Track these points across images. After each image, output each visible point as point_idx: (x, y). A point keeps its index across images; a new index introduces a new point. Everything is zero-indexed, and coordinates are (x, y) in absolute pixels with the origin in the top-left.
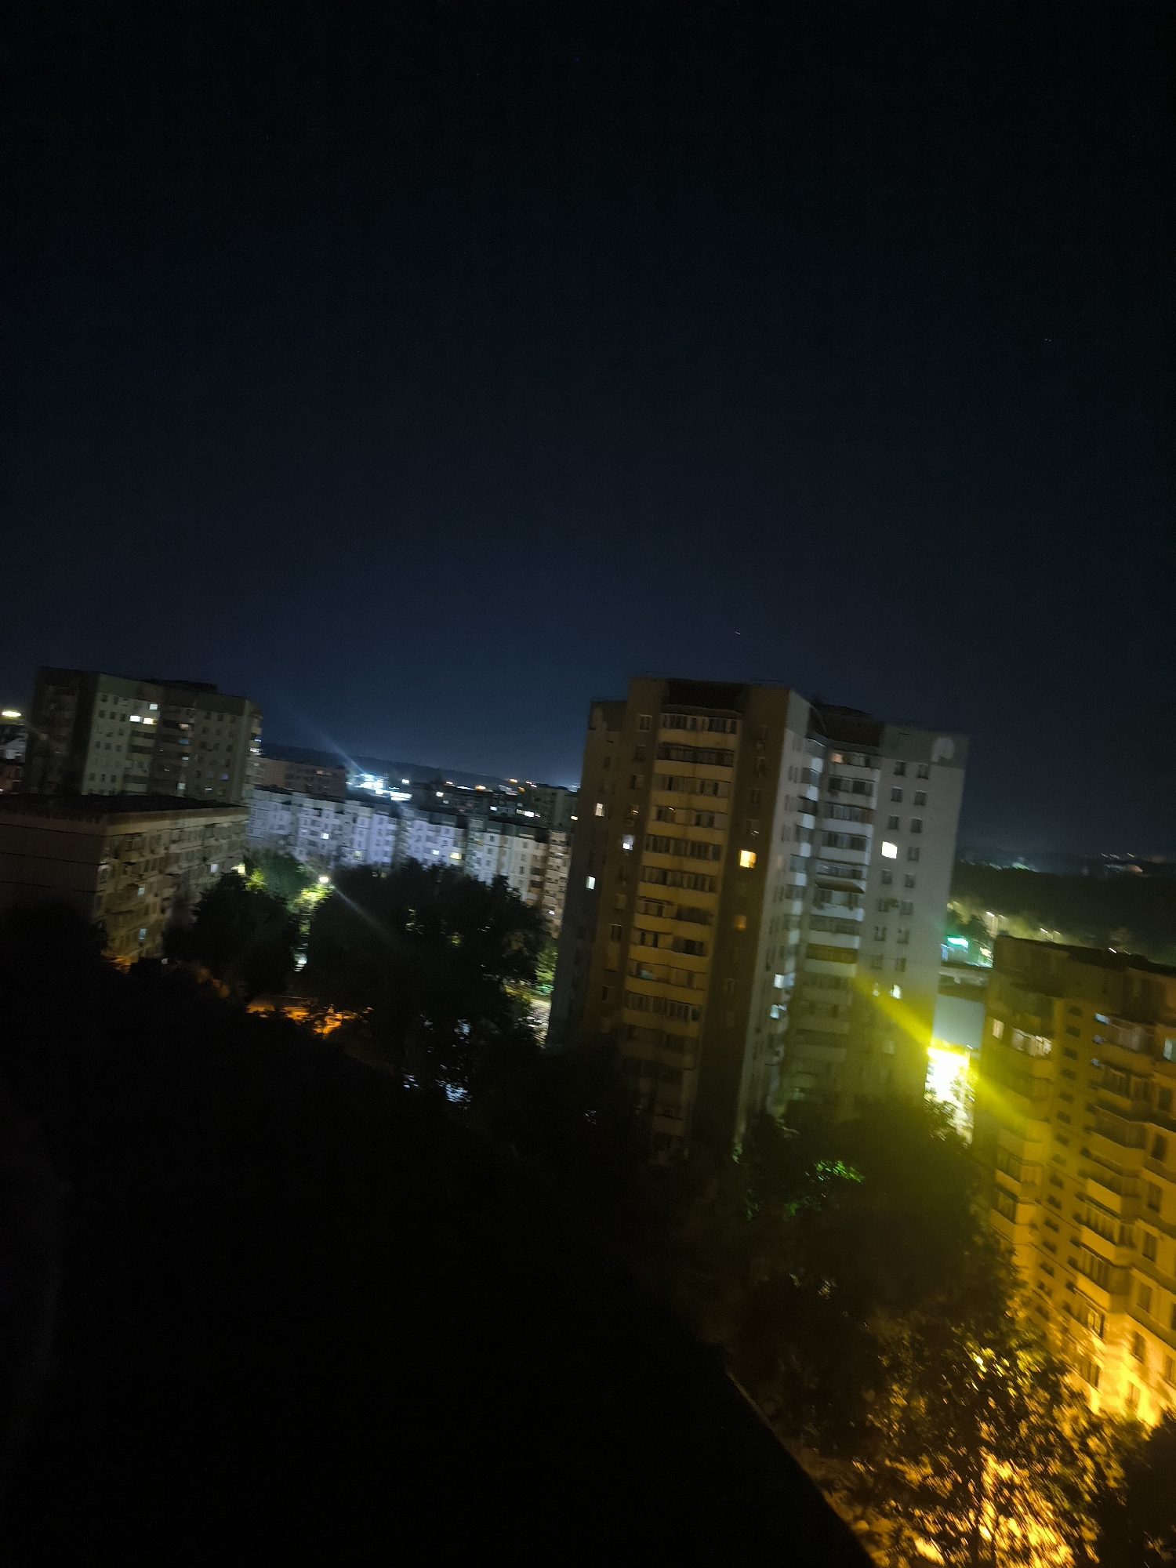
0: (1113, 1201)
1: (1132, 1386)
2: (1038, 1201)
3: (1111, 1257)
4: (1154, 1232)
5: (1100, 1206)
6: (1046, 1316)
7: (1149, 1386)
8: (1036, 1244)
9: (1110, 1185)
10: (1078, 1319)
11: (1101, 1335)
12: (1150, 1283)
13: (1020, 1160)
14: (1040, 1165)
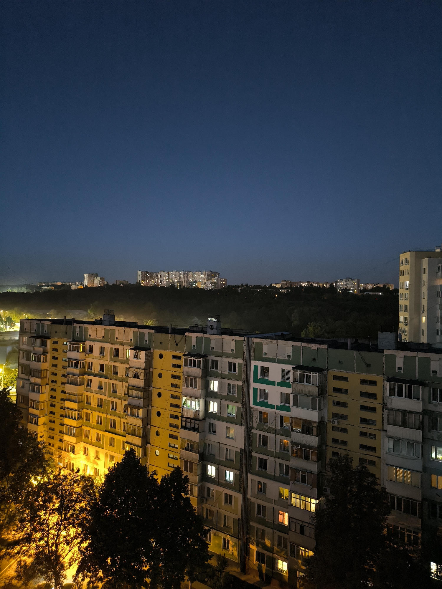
0: (74, 406)
1: (85, 465)
2: (46, 415)
3: (75, 425)
4: (89, 412)
5: (70, 409)
6: (52, 454)
7: (90, 462)
8: (46, 430)
9: (73, 401)
10: (65, 450)
11: (73, 452)
12: (89, 429)
13: (38, 402)
14: (46, 401)
